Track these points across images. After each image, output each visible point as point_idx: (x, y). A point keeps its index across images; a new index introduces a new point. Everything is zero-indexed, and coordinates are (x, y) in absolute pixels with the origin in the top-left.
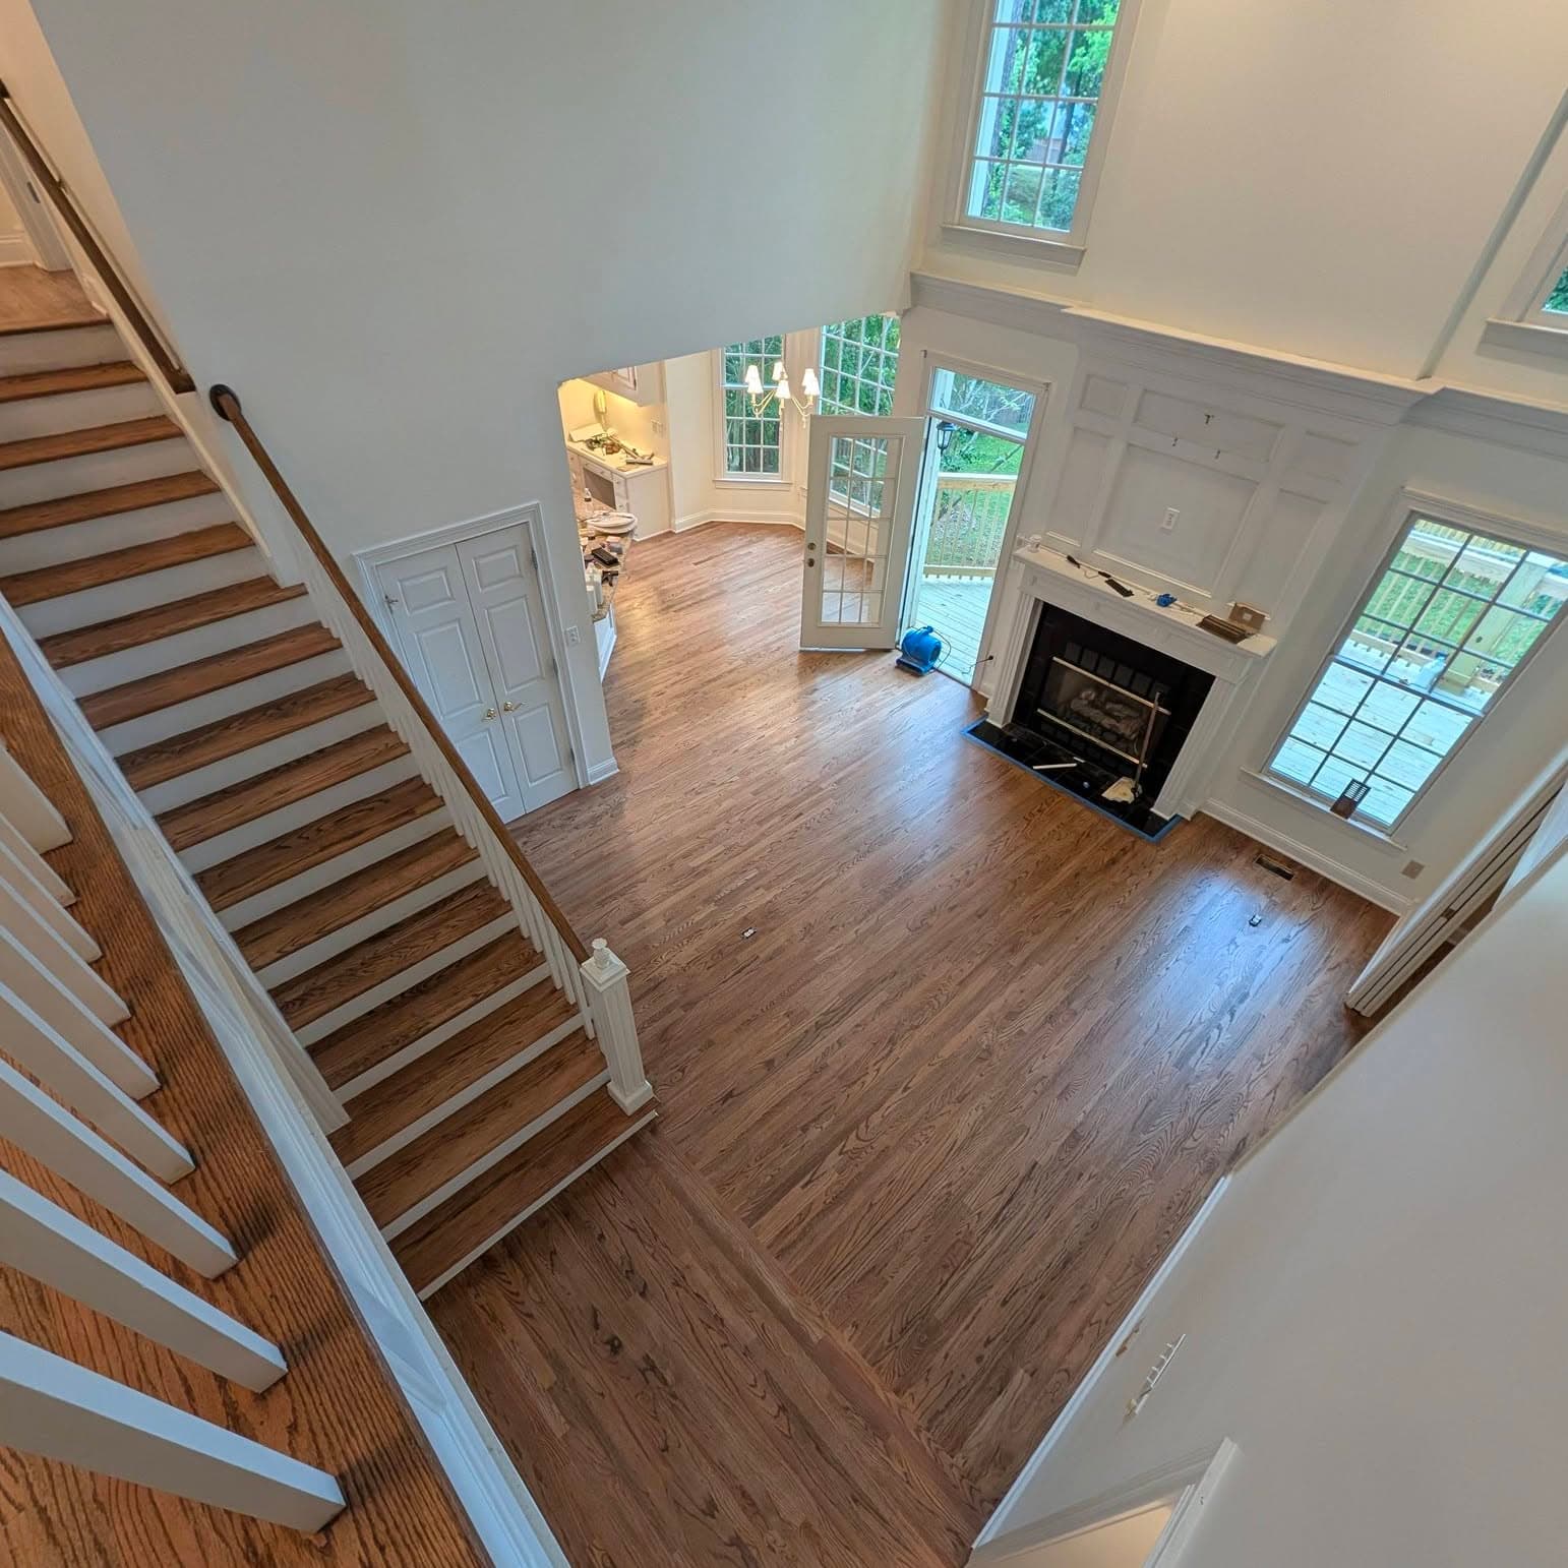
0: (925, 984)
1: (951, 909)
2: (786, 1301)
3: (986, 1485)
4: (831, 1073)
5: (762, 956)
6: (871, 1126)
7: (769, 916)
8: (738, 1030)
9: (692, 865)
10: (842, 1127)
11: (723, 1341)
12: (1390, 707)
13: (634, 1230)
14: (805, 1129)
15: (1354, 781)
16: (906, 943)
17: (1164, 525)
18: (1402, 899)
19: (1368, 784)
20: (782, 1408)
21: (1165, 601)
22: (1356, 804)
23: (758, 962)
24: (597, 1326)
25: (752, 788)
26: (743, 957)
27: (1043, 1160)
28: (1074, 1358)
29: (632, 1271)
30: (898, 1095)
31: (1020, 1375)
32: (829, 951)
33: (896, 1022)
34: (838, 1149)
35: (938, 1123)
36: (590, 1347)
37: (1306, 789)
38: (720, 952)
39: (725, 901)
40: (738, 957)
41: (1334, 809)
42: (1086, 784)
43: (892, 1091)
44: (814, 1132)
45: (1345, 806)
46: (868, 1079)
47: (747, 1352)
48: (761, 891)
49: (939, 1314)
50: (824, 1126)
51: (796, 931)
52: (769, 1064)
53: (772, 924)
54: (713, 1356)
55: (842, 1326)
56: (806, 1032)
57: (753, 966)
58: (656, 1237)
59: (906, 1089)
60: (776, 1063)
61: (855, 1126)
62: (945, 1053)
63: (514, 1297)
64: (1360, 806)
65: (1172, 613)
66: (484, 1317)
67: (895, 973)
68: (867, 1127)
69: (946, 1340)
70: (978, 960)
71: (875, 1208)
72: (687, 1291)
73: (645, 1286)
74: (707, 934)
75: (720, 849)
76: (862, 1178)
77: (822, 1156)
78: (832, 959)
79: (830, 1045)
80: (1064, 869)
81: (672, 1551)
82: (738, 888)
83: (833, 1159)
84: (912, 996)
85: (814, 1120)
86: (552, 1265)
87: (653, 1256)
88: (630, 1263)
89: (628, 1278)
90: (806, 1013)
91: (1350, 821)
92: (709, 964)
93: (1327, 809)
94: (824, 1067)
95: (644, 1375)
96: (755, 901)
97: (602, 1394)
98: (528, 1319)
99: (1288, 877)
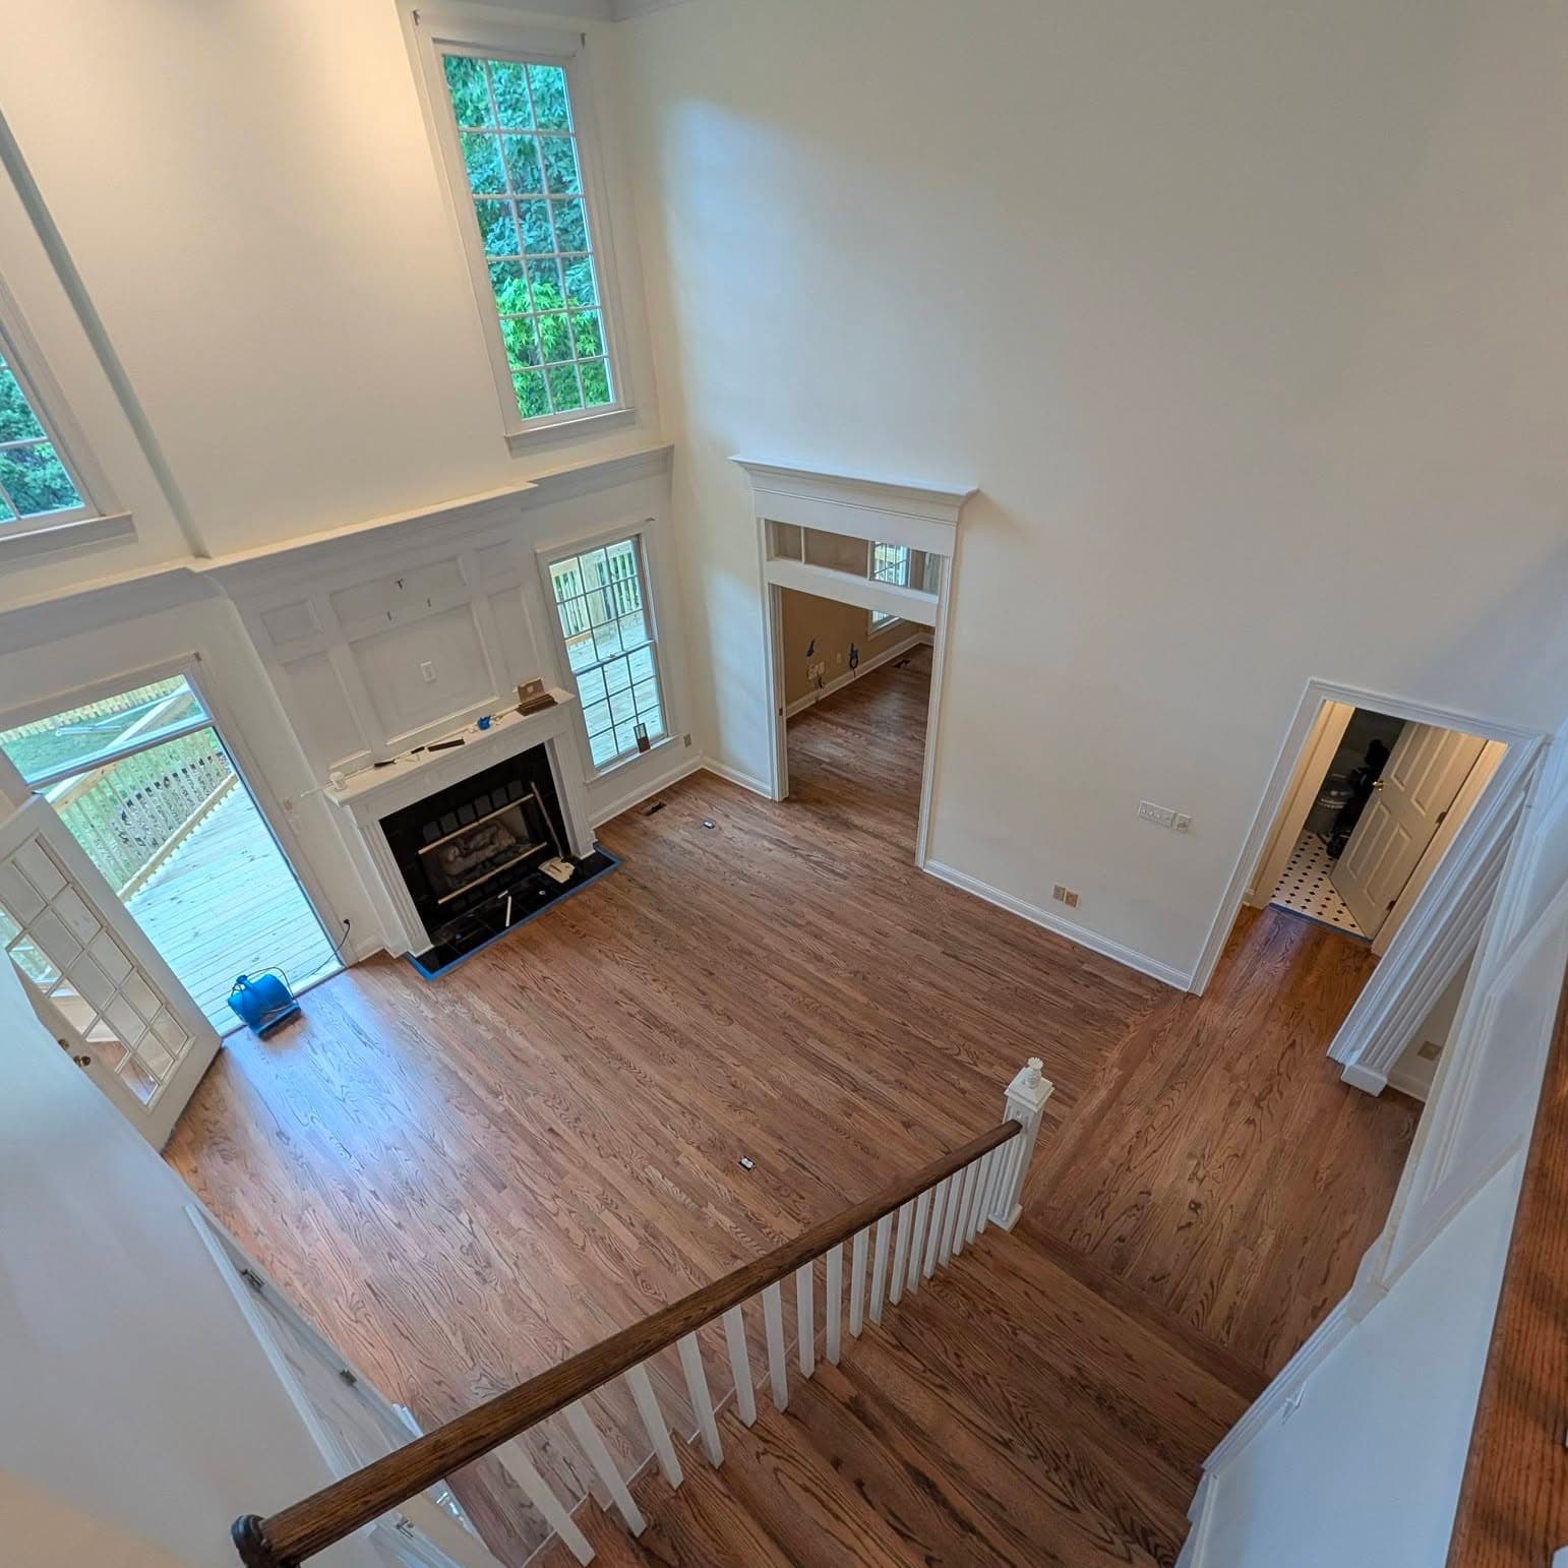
0: (793, 1012)
1: (704, 994)
2: (1103, 1094)
3: (1154, 985)
4: (903, 1076)
5: (779, 1146)
6: (945, 1046)
7: (716, 1147)
8: (876, 1156)
9: (635, 1245)
10: (953, 1066)
11: (1151, 1130)
12: (617, 675)
13: (1103, 1211)
14: (963, 1092)
15: (634, 728)
16: (747, 1026)
17: (427, 680)
18: (695, 760)
19: (640, 722)
20: (1172, 1088)
21: (484, 724)
22: (646, 737)
23: (786, 1149)
24: (1189, 1224)
25: (491, 1193)
26: (781, 1166)
27: (939, 949)
28: (1065, 945)
29: (1136, 1206)
30: (910, 1028)
31: (1085, 967)
32: (767, 1088)
33: (839, 1032)
34: (976, 1068)
35: (930, 1005)
36: (1206, 1226)
37: (620, 757)
38: (778, 1189)
39: (699, 1195)
40: (782, 1169)
41: (641, 751)
42: (541, 893)
43: (909, 1033)
44: (963, 1084)
45: (644, 744)
46: (902, 1050)
47: (1150, 1112)
48: (681, 1159)
49: (1071, 1006)
50: (956, 1078)
51: (741, 1118)
52: (907, 1125)
53: (732, 1142)
54: (1163, 1137)
55: (1105, 1059)
56: (865, 1098)
57: (790, 1153)
58: (1100, 1193)
59: (904, 1024)
60: (905, 1119)
61: (950, 1057)
62: (864, 1000)
63: (1205, 1302)
64: (649, 736)
65: (495, 727)
66: (1234, 1329)
67: (785, 1033)
68: (947, 1049)
69: (1083, 1002)
70: (763, 977)
71: (1012, 1041)
72: (1130, 1160)
73: (1142, 1193)
74: (751, 1207)
75: (608, 1218)
76: (991, 1051)
77: (983, 1077)
78: (774, 1083)
79: (874, 1079)
80: (651, 917)
81: (1285, 1141)
82: (677, 1184)
83: (982, 1069)
84: (812, 1023)
85: (953, 1085)
86: (1164, 1277)
87: (1116, 1192)
88: (1130, 1209)
89: (1143, 1207)
90: (845, 1102)
91: (652, 748)
92: (795, 1197)
93: (638, 754)
94: (899, 1082)
95: (1202, 1180)
96: (695, 1163)
97: (1231, 1207)
98: (1215, 1284)
99: (660, 807)
